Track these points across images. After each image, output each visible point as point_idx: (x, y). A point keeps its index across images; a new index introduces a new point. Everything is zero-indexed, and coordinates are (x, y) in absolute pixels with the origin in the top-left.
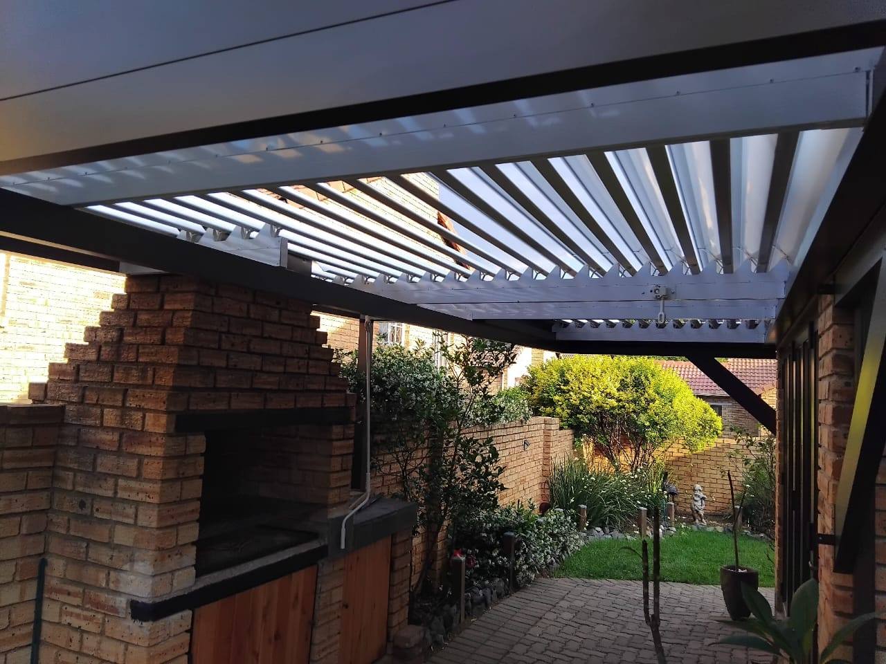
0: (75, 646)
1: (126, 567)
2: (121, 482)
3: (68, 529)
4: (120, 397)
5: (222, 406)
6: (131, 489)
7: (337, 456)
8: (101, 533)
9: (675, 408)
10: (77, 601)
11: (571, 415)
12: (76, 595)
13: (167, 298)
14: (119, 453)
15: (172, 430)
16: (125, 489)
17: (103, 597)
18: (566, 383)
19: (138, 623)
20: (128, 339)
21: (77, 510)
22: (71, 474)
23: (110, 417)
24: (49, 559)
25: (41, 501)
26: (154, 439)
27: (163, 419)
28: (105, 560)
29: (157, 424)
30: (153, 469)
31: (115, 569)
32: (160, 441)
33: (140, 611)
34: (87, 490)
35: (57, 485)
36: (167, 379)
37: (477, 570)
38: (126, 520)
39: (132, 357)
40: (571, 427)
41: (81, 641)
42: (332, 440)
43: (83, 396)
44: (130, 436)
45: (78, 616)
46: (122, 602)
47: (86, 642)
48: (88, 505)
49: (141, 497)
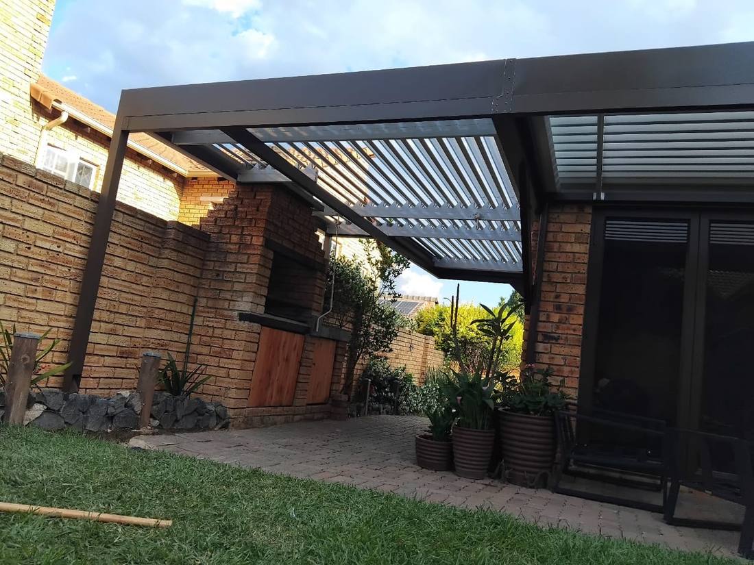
0: (210, 334)
1: (239, 299)
2: (239, 265)
3: (210, 286)
4: (240, 230)
5: (280, 242)
6: (244, 268)
7: (318, 287)
8: (227, 286)
9: (514, 342)
10: (213, 315)
11: (444, 341)
12: (212, 312)
13: (258, 194)
14: (238, 253)
15: (264, 244)
16: (240, 268)
17: (226, 313)
18: (443, 320)
19: (243, 322)
20: (239, 209)
21: (215, 277)
22: (212, 263)
23: (235, 239)
24: (198, 298)
25: (198, 273)
26: (256, 247)
27: (261, 239)
28: (229, 297)
29: (258, 241)
30: (256, 259)
31: (233, 301)
32: (259, 248)
33: (243, 317)
34: (221, 269)
35: (205, 267)
36: (262, 224)
37: (376, 398)
38: (241, 280)
39: (243, 216)
40: (443, 349)
41: (213, 332)
42: (316, 278)
43: (221, 230)
44: (243, 246)
45: (212, 321)
46: (236, 313)
47: (215, 332)
48: (221, 275)
49: (249, 271)
